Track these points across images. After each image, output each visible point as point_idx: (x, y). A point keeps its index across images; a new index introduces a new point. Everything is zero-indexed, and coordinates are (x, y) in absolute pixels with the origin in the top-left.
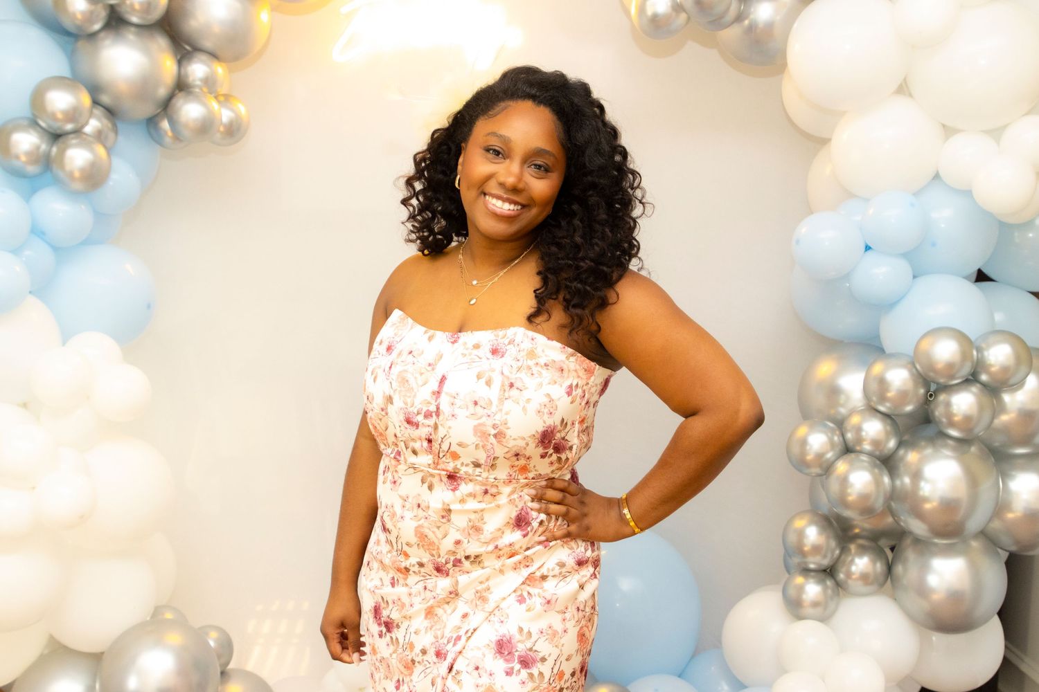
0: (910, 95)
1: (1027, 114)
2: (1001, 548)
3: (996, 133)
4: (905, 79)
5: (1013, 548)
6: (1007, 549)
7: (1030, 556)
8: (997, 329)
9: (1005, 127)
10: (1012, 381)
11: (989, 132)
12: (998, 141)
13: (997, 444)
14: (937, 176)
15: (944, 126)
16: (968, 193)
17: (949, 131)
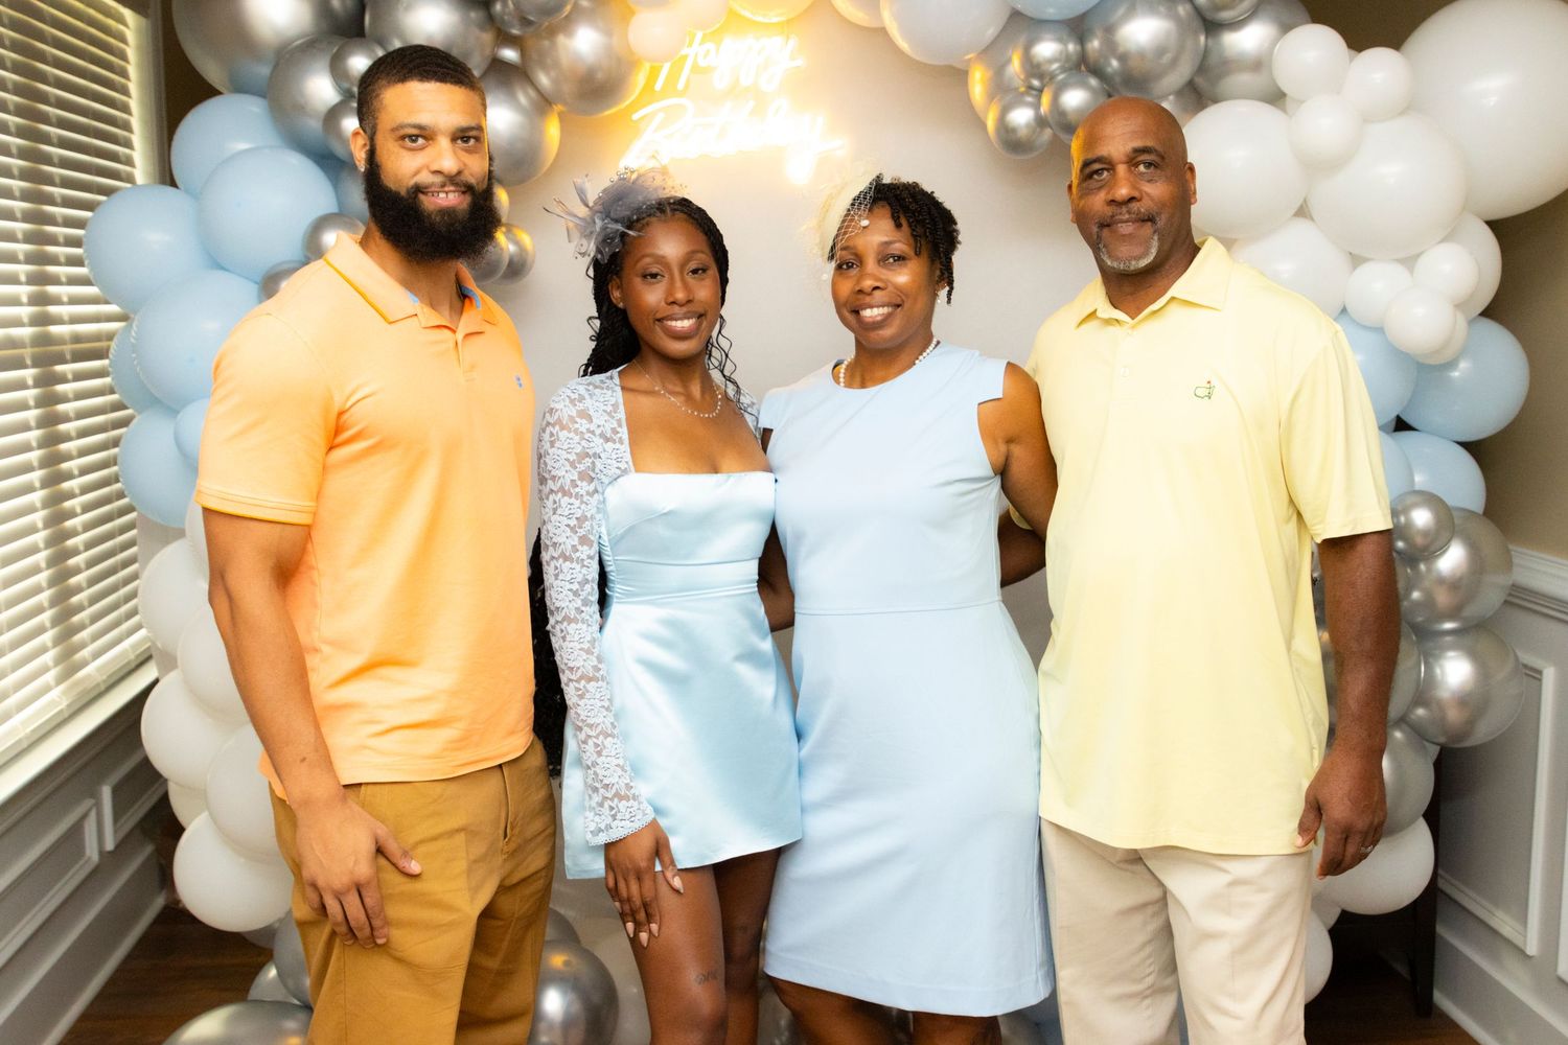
0: (1312, 219)
1: (1443, 241)
2: (1427, 740)
3: (1409, 262)
4: (1305, 201)
5: (1442, 740)
6: (1435, 740)
7: (1459, 749)
8: (1417, 488)
9: (1419, 255)
10: (1432, 549)
11: (1401, 261)
12: (1411, 270)
13: (1420, 619)
14: (1344, 311)
15: (1351, 254)
16: (1380, 330)
17: (1356, 261)
